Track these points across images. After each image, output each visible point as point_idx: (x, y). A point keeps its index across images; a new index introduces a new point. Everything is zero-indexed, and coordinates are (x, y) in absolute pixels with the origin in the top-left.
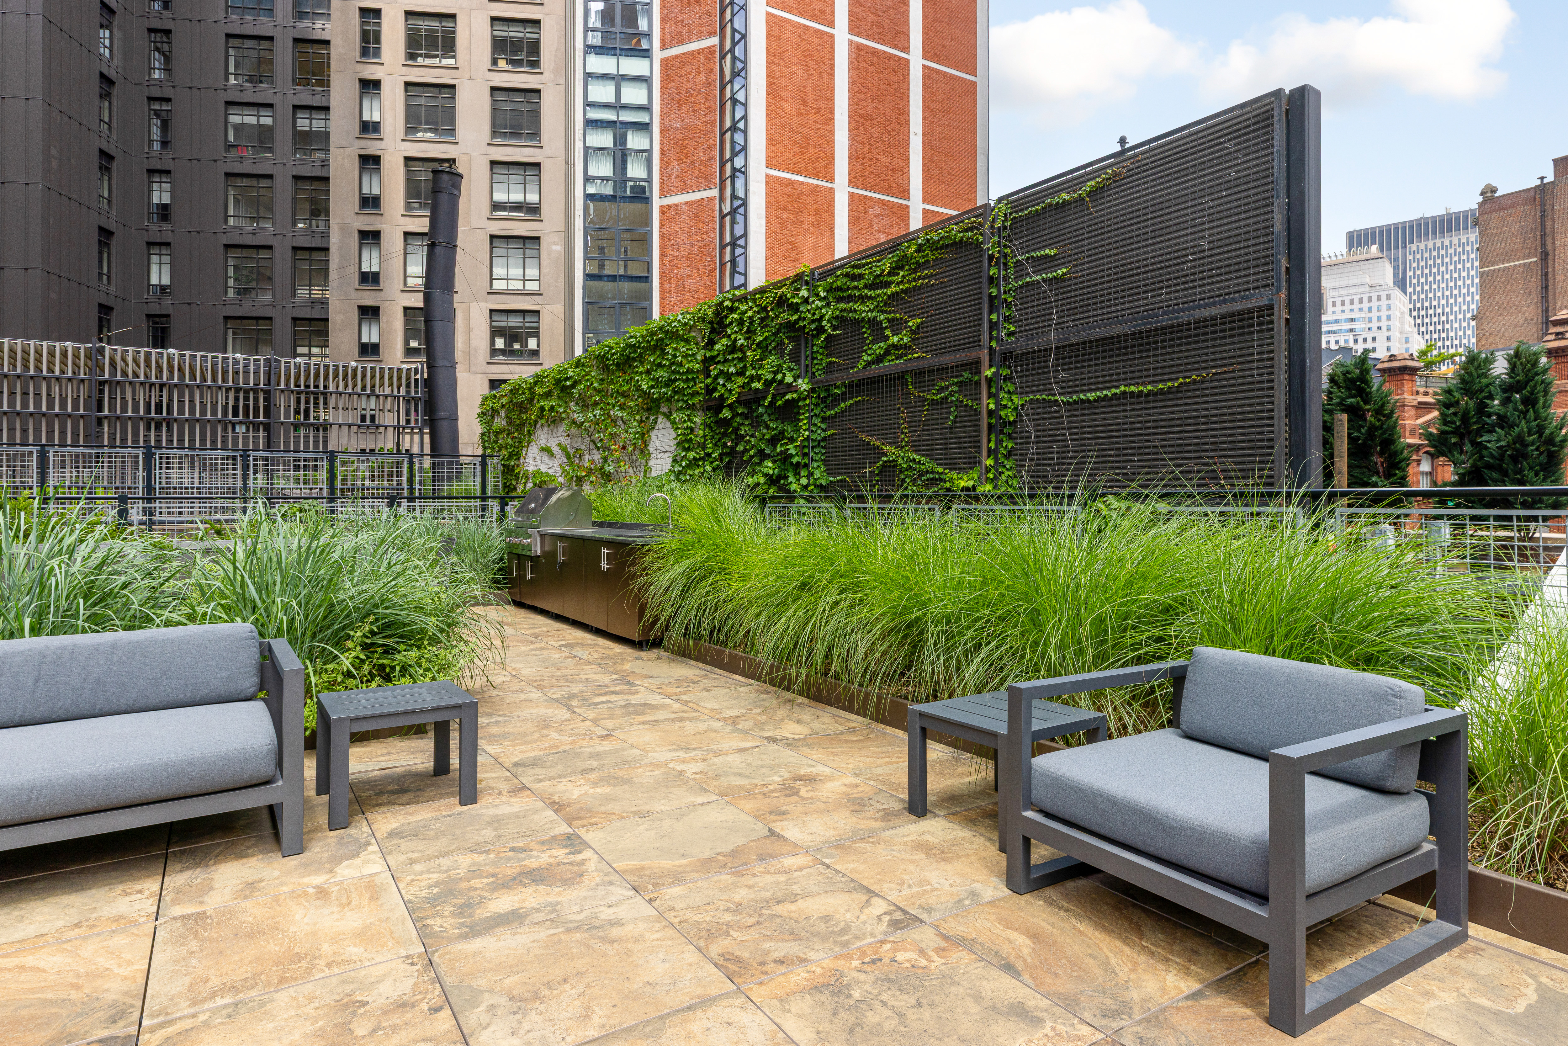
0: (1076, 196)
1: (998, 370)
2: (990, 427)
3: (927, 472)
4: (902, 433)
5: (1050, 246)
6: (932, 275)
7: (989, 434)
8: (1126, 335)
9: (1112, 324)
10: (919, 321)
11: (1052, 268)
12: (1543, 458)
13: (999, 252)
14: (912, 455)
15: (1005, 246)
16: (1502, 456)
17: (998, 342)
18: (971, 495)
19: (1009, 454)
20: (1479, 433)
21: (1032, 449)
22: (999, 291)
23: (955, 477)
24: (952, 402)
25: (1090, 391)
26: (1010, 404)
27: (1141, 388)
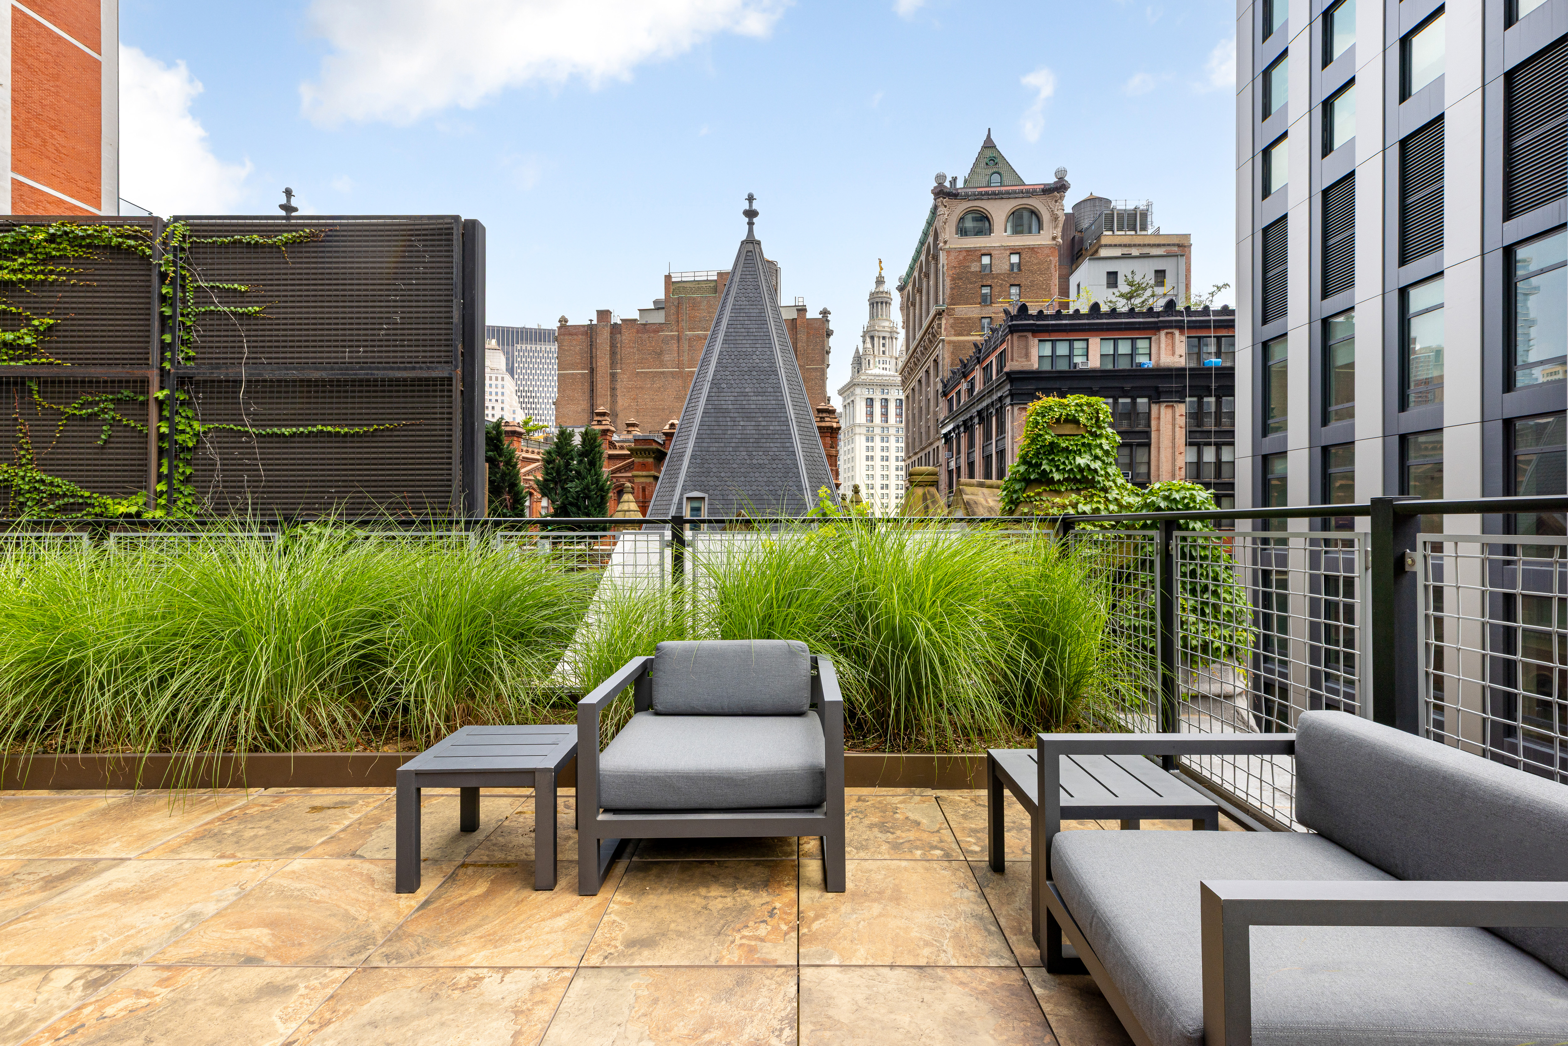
0: (270, 241)
1: (173, 393)
2: (161, 452)
3: (64, 495)
4: (22, 448)
5: (241, 282)
6: (71, 274)
7: (160, 459)
8: (323, 381)
9: (310, 368)
10: (51, 322)
11: (243, 304)
12: (599, 500)
13: (174, 272)
14: (38, 476)
15: (182, 268)
16: (578, 497)
17: (172, 364)
18: (135, 521)
19: (187, 480)
20: (565, 482)
21: (218, 477)
22: (174, 311)
23: (109, 501)
24: (104, 420)
25: (286, 426)
26: (188, 429)
27: (337, 429)
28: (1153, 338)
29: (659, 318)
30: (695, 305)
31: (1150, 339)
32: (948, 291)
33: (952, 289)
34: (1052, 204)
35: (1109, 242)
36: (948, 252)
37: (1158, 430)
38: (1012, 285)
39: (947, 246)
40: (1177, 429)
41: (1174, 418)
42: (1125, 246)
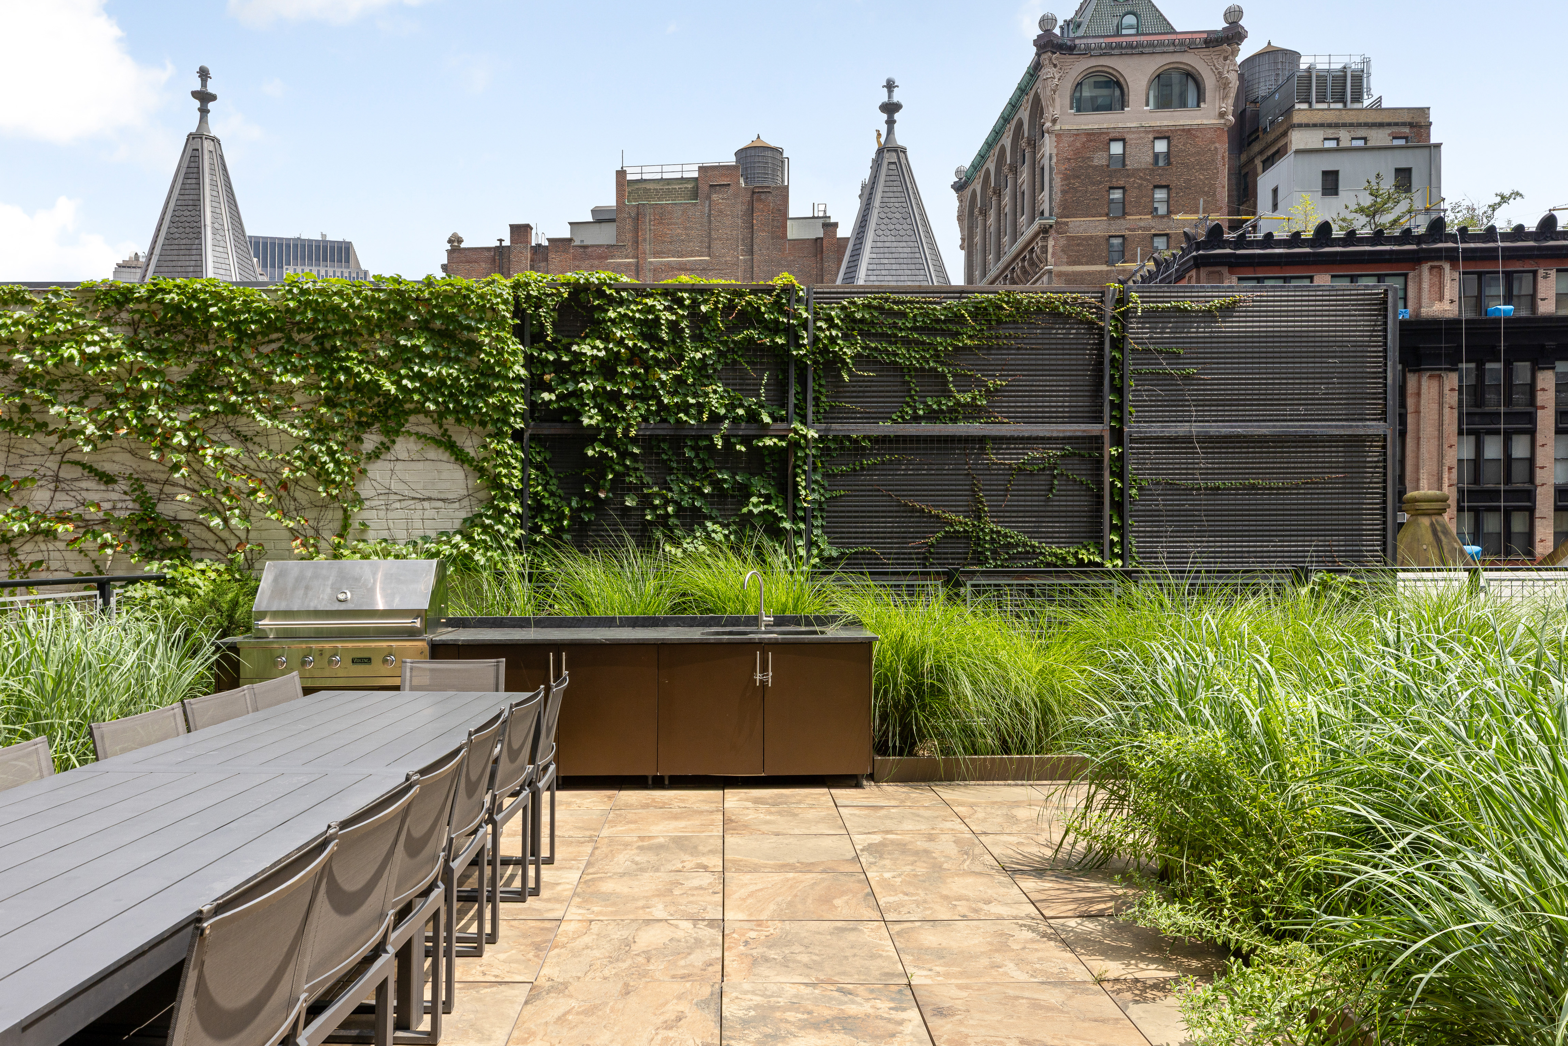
0: (1204, 307)
5: (1175, 344)
6: (1018, 338)
28: (1411, 275)
29: (606, 235)
30: (662, 216)
31: (1406, 276)
32: (1058, 197)
33: (1064, 192)
34: (1219, 63)
35: (1305, 121)
36: (1059, 136)
37: (1418, 412)
38: (1157, 187)
39: (1057, 127)
40: (1446, 410)
41: (1441, 394)
42: (1330, 126)
